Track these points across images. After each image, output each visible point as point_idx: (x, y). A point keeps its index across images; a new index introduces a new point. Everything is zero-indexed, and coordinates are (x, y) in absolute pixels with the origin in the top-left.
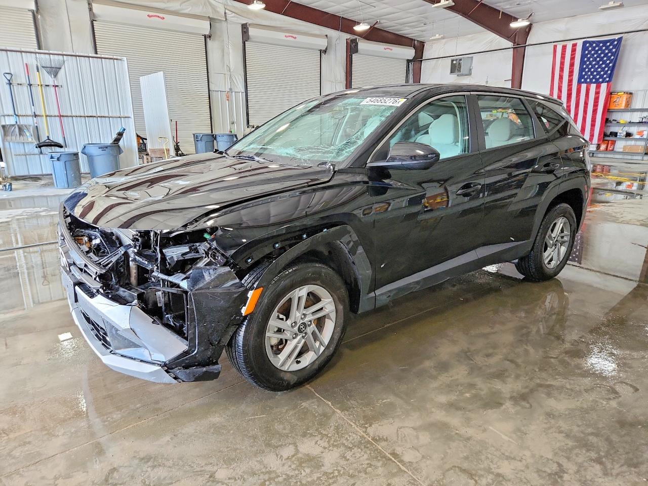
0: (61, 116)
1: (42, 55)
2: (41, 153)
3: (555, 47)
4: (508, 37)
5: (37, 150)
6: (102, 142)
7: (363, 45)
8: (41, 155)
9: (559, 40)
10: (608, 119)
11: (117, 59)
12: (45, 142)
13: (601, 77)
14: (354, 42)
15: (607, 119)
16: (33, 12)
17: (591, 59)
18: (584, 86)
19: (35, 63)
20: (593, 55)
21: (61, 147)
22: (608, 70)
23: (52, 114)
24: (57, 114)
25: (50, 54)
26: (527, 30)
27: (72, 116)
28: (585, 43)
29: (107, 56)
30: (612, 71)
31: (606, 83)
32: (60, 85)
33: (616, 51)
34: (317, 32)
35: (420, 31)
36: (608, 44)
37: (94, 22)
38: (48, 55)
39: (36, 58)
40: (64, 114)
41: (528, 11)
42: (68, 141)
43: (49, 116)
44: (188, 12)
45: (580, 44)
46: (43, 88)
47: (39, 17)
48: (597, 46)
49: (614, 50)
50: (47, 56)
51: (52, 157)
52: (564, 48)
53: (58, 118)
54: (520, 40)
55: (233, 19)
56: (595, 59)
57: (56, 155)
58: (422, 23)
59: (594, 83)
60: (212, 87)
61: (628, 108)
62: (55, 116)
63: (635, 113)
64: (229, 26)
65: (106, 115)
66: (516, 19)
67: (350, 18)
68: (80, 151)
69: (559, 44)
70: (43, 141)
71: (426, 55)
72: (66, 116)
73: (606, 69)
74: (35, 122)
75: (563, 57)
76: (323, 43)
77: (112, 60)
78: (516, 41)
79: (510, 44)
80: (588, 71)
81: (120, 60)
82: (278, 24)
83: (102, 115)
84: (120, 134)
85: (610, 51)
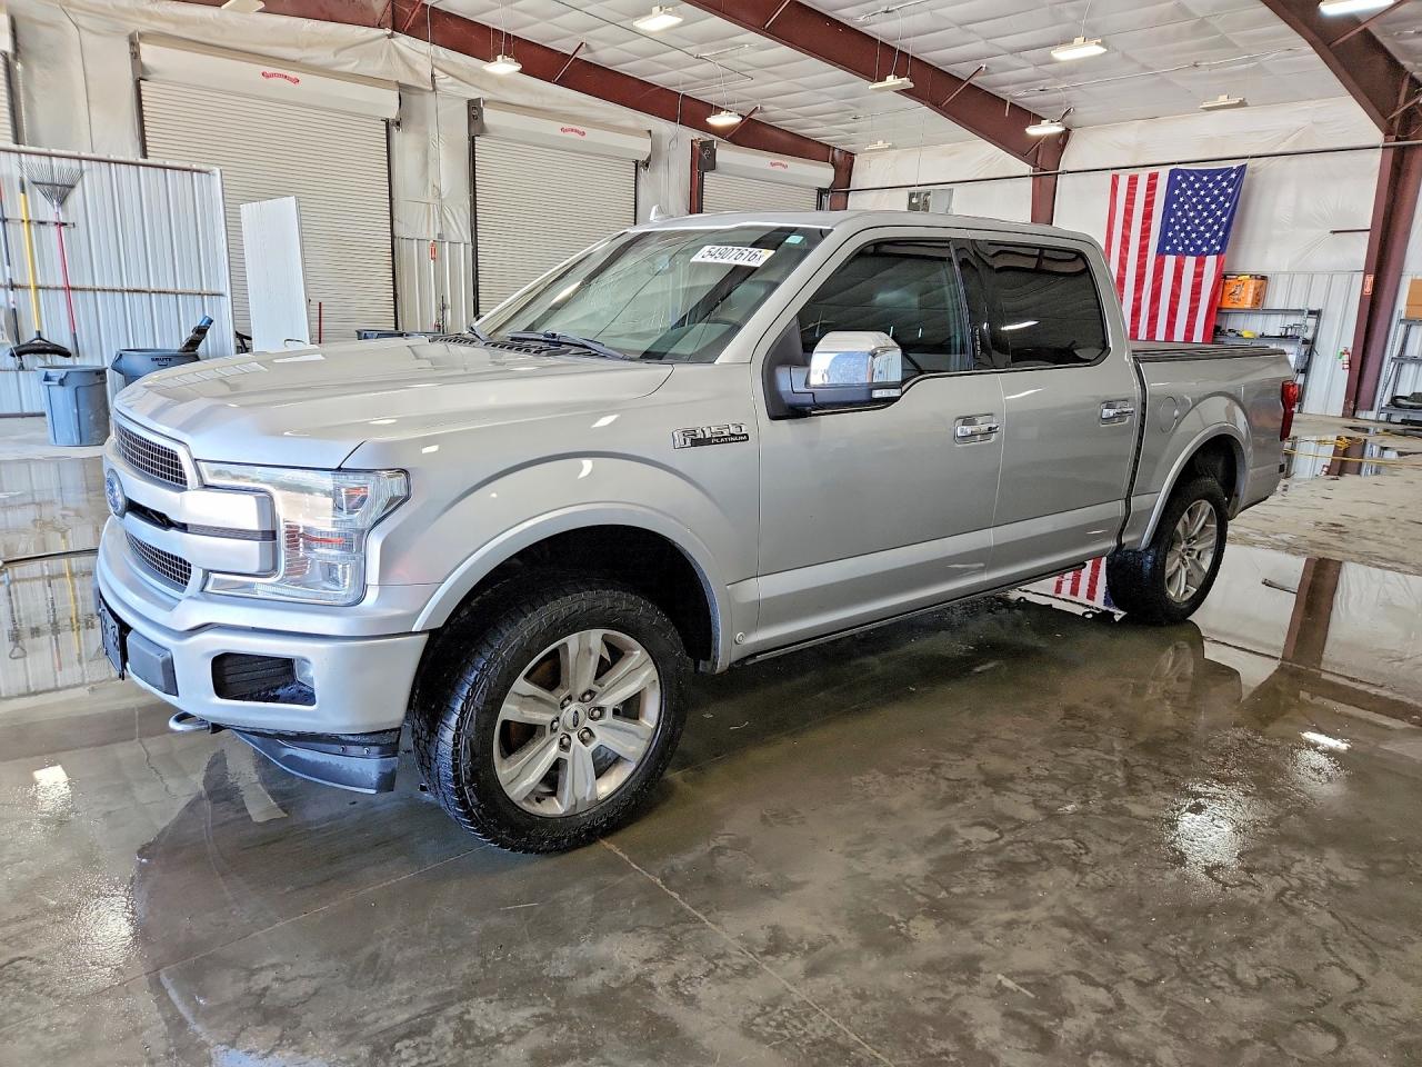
0: (69, 289)
1: (33, 157)
2: (22, 367)
3: (1115, 180)
4: (1021, 154)
5: (12, 362)
6: (158, 347)
7: (726, 154)
8: (21, 373)
9: (1125, 165)
10: (1220, 327)
11: (199, 171)
12: (30, 344)
13: (1207, 242)
14: (707, 145)
15: (1217, 329)
16: (5, 55)
17: (1186, 207)
18: (1170, 261)
19: (16, 174)
20: (1190, 198)
21: (66, 354)
22: (1218, 230)
23: (50, 283)
24: (60, 283)
25: (50, 156)
26: (1061, 141)
27: (94, 290)
28: (1173, 174)
29: (177, 164)
30: (1227, 231)
31: (1215, 257)
32: (71, 221)
33: (1234, 193)
34: (630, 124)
35: (845, 130)
36: (1219, 178)
37: (142, 82)
38: (47, 158)
39: (21, 163)
40: (77, 284)
41: (1062, 104)
42: (83, 342)
43: (43, 288)
44: (350, 71)
45: (1164, 173)
46: (32, 227)
47: (19, 67)
48: (1198, 179)
49: (1230, 190)
50: (45, 160)
51: (47, 378)
52: (1133, 181)
53: (62, 294)
54: (1046, 161)
55: (449, 88)
56: (1194, 207)
57: (56, 374)
58: (850, 115)
59: (1192, 254)
60: (400, 230)
61: (1259, 307)
62: (56, 289)
63: (1273, 318)
64: (440, 102)
65: (171, 288)
66: (1038, 119)
67: (700, 98)
68: (107, 364)
69: (1123, 174)
70: (26, 341)
71: (856, 181)
72: (81, 289)
73: (1216, 227)
74: (11, 299)
75: (1130, 200)
76: (642, 147)
77: (189, 173)
78: (1039, 162)
79: (1027, 169)
80: (1180, 231)
81: (207, 172)
82: (546, 103)
83: (162, 288)
84: (201, 332)
85: (1223, 191)
